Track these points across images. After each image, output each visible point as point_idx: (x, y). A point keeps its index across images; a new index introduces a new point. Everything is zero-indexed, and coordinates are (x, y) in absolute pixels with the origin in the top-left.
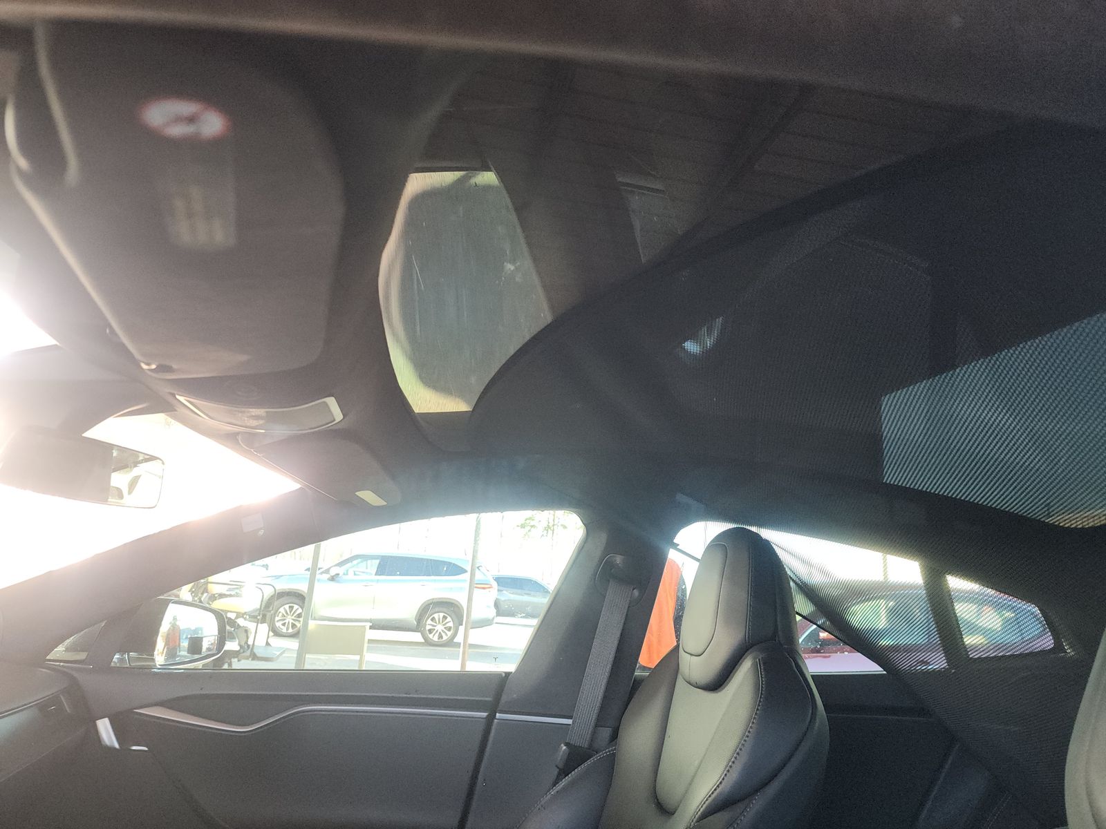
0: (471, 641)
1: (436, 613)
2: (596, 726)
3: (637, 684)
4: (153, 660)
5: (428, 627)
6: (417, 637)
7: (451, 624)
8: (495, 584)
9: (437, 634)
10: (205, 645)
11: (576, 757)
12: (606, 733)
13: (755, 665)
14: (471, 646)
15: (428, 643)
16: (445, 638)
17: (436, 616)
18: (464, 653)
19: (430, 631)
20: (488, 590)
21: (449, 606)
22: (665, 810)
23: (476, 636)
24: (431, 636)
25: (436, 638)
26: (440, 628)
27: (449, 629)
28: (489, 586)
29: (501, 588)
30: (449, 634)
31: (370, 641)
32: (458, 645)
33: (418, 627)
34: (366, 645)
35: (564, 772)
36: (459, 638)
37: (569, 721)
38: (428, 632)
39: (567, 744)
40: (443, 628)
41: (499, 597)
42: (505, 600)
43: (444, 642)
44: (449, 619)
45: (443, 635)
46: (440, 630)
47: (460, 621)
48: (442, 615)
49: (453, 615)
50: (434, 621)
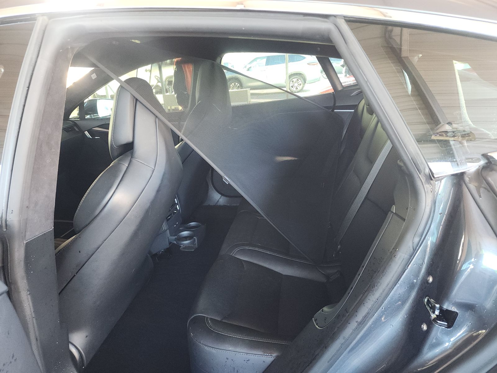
1: (294, 78)
5: (291, 85)
7: (301, 83)
9: (295, 88)
16: (299, 89)
17: (294, 80)
19: (292, 87)
20: (316, 65)
21: (299, 75)
24: (293, 89)
27: (300, 85)
43: (298, 91)
44: (300, 80)
45: (298, 87)
46: (296, 86)
47: (305, 81)
48: (296, 79)
49: (301, 79)
50: (293, 82)
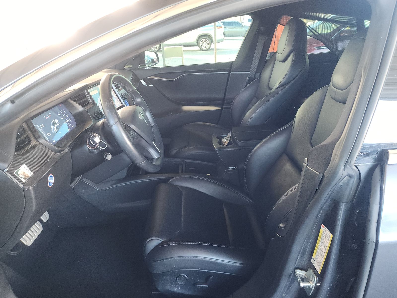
0: (217, 47)
1: (203, 39)
2: (256, 72)
3: (267, 61)
4: (146, 66)
5: (201, 44)
6: (197, 48)
7: (208, 42)
8: (223, 26)
9: (204, 47)
10: (155, 61)
11: (251, 80)
12: (258, 74)
13: (293, 56)
14: (217, 49)
15: (201, 50)
16: (207, 47)
17: (203, 40)
18: (215, 53)
19: (202, 46)
20: (221, 28)
21: (207, 36)
22: (270, 89)
23: (219, 46)
24: (202, 47)
25: (204, 48)
26: (205, 44)
27: (208, 44)
28: (221, 27)
29: (225, 26)
30: (209, 46)
31: (184, 51)
32: (212, 49)
33: (197, 45)
34: (183, 52)
35: (248, 84)
36: (213, 47)
37: (249, 72)
38: (201, 46)
39: (248, 77)
40: (206, 44)
41: (225, 30)
42: (227, 31)
43: (207, 49)
44: (208, 41)
45: (207, 46)
46: (205, 45)
47: (212, 41)
48: (205, 39)
49: (209, 39)
50: (203, 42)
